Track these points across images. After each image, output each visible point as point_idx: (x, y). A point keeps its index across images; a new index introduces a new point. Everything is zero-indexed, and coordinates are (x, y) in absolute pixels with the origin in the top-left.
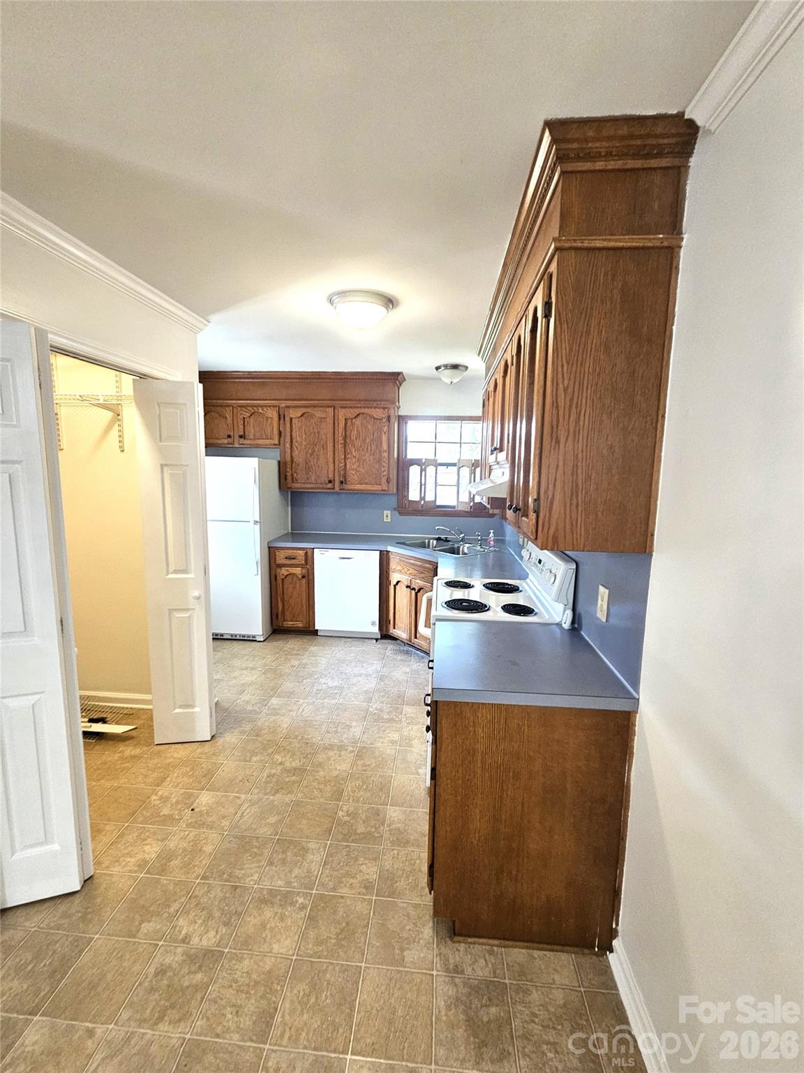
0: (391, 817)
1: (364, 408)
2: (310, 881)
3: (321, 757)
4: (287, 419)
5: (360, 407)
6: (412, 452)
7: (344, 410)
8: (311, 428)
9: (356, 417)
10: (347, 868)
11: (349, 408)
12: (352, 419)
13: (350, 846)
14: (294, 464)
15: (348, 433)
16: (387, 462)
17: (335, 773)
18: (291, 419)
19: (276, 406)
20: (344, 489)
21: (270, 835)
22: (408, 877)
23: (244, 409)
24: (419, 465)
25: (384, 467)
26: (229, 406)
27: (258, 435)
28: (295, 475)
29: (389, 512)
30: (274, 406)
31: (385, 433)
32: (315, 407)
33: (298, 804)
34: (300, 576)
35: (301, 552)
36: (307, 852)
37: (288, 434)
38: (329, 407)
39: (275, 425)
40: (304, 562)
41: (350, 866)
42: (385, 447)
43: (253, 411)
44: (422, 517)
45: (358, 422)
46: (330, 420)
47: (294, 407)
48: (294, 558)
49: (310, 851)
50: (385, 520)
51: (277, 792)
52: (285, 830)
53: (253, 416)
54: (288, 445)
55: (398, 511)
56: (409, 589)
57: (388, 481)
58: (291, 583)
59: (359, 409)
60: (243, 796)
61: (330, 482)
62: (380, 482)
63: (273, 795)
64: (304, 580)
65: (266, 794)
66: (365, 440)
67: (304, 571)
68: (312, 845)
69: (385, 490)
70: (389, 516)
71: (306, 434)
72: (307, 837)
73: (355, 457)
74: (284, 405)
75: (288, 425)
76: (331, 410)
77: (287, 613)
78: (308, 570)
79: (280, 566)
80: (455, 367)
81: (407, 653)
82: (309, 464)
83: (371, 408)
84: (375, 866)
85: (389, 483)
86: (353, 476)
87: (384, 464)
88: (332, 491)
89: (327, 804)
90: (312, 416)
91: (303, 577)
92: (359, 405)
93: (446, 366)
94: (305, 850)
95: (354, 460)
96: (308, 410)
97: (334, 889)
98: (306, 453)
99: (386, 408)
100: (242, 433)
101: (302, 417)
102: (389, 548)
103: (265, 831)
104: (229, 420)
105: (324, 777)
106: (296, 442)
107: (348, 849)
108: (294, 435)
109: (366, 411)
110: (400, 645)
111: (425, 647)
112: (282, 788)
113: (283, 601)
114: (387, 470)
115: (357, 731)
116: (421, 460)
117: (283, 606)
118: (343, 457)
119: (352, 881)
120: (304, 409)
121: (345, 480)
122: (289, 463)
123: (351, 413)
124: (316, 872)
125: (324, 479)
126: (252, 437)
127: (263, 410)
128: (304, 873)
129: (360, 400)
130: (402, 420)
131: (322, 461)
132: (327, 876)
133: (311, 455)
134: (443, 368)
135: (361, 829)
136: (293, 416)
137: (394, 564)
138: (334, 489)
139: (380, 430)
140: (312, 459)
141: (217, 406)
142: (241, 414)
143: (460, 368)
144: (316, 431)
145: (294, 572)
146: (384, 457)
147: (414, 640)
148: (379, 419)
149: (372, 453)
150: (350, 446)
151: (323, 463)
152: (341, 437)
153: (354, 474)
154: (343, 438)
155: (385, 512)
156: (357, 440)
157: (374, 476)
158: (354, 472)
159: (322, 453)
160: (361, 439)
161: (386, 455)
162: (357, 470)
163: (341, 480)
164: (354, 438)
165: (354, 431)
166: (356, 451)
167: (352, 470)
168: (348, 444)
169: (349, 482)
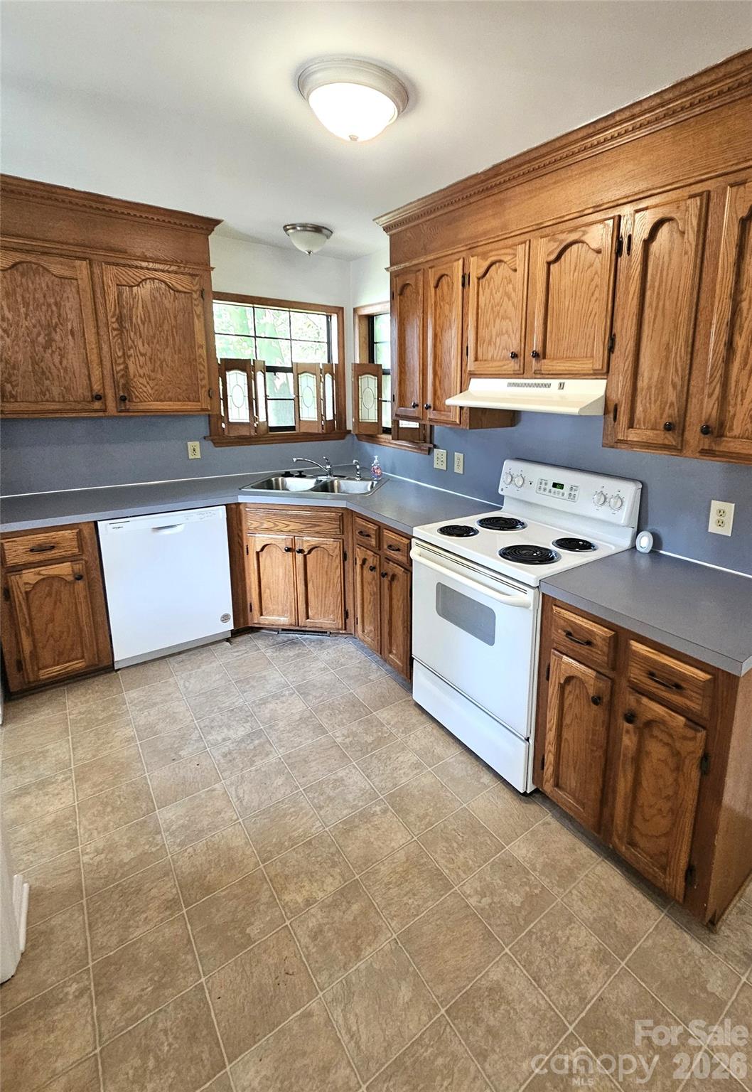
0: (524, 858)
1: (154, 270)
2: (551, 1021)
3: (354, 849)
5: (146, 268)
7: (114, 267)
8: (39, 295)
9: (138, 284)
10: (562, 961)
11: (123, 265)
12: (129, 286)
13: (530, 931)
15: (126, 312)
16: (205, 363)
17: (401, 855)
20: (128, 411)
21: (430, 1018)
22: (617, 910)
24: (243, 370)
25: (201, 372)
29: (197, 443)
31: (198, 316)
32: (44, 253)
33: (408, 937)
34: (70, 578)
35: (67, 534)
36: (502, 990)
38: (79, 258)
40: (76, 550)
41: (561, 954)
42: (200, 339)
45: (143, 294)
46: (84, 283)
48: (53, 547)
49: (504, 984)
50: (191, 458)
51: (358, 950)
52: (441, 990)
55: (212, 440)
56: (290, 553)
57: (210, 395)
58: (50, 594)
59: (144, 271)
60: (313, 1005)
61: (98, 398)
62: (197, 397)
63: (358, 958)
64: (81, 583)
65: (345, 967)
66: (161, 326)
67: (79, 566)
68: (496, 975)
69: (204, 410)
70: (198, 450)
72: (477, 970)
73: (142, 355)
76: (84, 265)
78: (86, 562)
79: (17, 569)
80: (318, 229)
81: (293, 643)
82: (42, 364)
83: (167, 271)
84: (579, 927)
85: (211, 398)
86: (143, 387)
87: (202, 368)
88: (101, 414)
89: (442, 903)
90: (39, 270)
91: (79, 578)
92: (143, 263)
93: (305, 227)
94: (495, 990)
95: (142, 359)
96: (29, 257)
97: (583, 1000)
99: (197, 275)
101: (16, 272)
102: (241, 499)
103: (415, 1024)
105: (394, 872)
107: (534, 936)
109: (158, 275)
110: (267, 635)
111: (329, 626)
112: (358, 937)
114: (206, 376)
115: (355, 780)
118: (119, 354)
119: (584, 969)
120: (16, 255)
121: (128, 395)
123: (127, 275)
124: (542, 1002)
125: (81, 391)
128: (532, 1020)
129: (143, 255)
131: (73, 358)
132: (559, 993)
133: (45, 348)
134: (297, 229)
135: (516, 899)
137: (251, 522)
138: (105, 411)
139: (188, 311)
140: (47, 355)
143: (322, 231)
144: (51, 300)
145: (54, 573)
146: (200, 356)
147: (302, 621)
148: (185, 292)
149: (176, 349)
150: (132, 334)
151: (76, 365)
152: (112, 317)
153: (146, 383)
154: (117, 319)
155: (190, 444)
156: (146, 325)
157: (184, 387)
158: (144, 381)
159: (72, 343)
160: (153, 324)
161: (203, 352)
162: (149, 376)
163: (122, 394)
164: (140, 322)
165: (137, 308)
166: (146, 344)
167: (140, 376)
168: (127, 331)
169: (137, 397)
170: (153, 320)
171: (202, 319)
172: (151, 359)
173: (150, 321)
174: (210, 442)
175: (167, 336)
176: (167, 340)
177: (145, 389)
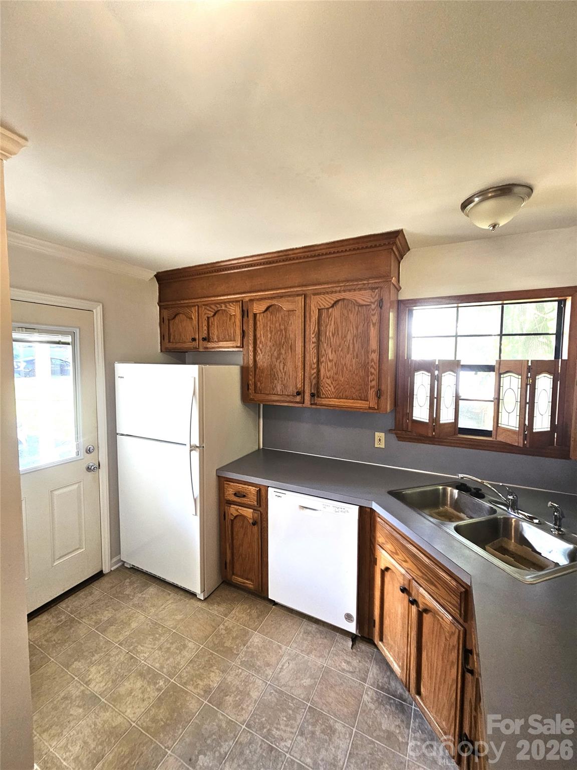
1: (344, 291)
4: (251, 316)
5: (340, 292)
6: (419, 352)
7: (318, 296)
8: (277, 325)
9: (332, 306)
11: (324, 294)
12: (328, 309)
14: (257, 371)
15: (322, 328)
16: (376, 367)
18: (255, 315)
19: (239, 301)
20: (316, 404)
23: (208, 308)
24: (429, 371)
25: (372, 374)
26: (195, 306)
27: (221, 337)
28: (259, 383)
29: (382, 435)
30: (237, 301)
31: (374, 325)
32: (281, 297)
34: (251, 521)
35: (253, 489)
37: (251, 334)
38: (298, 295)
39: (238, 323)
40: (256, 503)
42: (374, 344)
43: (216, 309)
44: (432, 446)
45: (336, 312)
46: (299, 313)
47: (258, 300)
48: (244, 496)
50: (376, 446)
53: (217, 315)
54: (251, 348)
55: (396, 434)
56: (405, 595)
57: (379, 394)
58: (242, 527)
59: (337, 294)
61: (298, 393)
62: (367, 396)
64: (255, 528)
66: (345, 337)
67: (256, 515)
69: (373, 409)
70: (383, 440)
71: (271, 332)
73: (330, 361)
74: (247, 299)
75: (251, 322)
76: (300, 299)
77: (237, 566)
78: (261, 514)
79: (230, 503)
80: (504, 190)
82: (275, 370)
83: (355, 290)
85: (379, 398)
86: (328, 387)
87: (373, 370)
88: (301, 406)
90: (280, 309)
91: (256, 523)
92: (338, 289)
93: (484, 194)
95: (330, 364)
96: (274, 302)
98: (272, 355)
99: (377, 289)
100: (205, 336)
101: (268, 312)
102: (374, 506)
104: (195, 322)
106: (260, 342)
108: (258, 335)
109: (347, 295)
113: (232, 548)
114: (376, 378)
116: (434, 362)
117: (232, 554)
118: (315, 361)
120: (269, 301)
121: (318, 392)
122: (253, 369)
123: (325, 301)
125: (292, 389)
126: (216, 339)
127: (226, 307)
129: (339, 282)
130: (404, 307)
131: (289, 364)
133: (277, 359)
134: (477, 200)
136: (258, 312)
138: (303, 403)
139: (367, 321)
140: (277, 364)
141: (184, 307)
142: (205, 314)
143: (517, 190)
144: (282, 327)
145: (244, 513)
146: (372, 360)
148: (366, 305)
149: (355, 354)
150: (325, 345)
151: (291, 369)
152: (313, 334)
153: (330, 384)
154: (315, 335)
155: (377, 434)
156: (335, 337)
157: (358, 388)
158: (329, 381)
159: (290, 356)
160: (340, 336)
161: (375, 356)
162: (333, 378)
163: (313, 392)
164: (331, 335)
165: (331, 325)
166: (333, 353)
167: (327, 378)
168: (322, 343)
169: (323, 394)
170: (340, 333)
171: (377, 327)
172: (335, 364)
173: (338, 334)
174: (395, 435)
175: (349, 345)
176: (349, 347)
177: (330, 389)
